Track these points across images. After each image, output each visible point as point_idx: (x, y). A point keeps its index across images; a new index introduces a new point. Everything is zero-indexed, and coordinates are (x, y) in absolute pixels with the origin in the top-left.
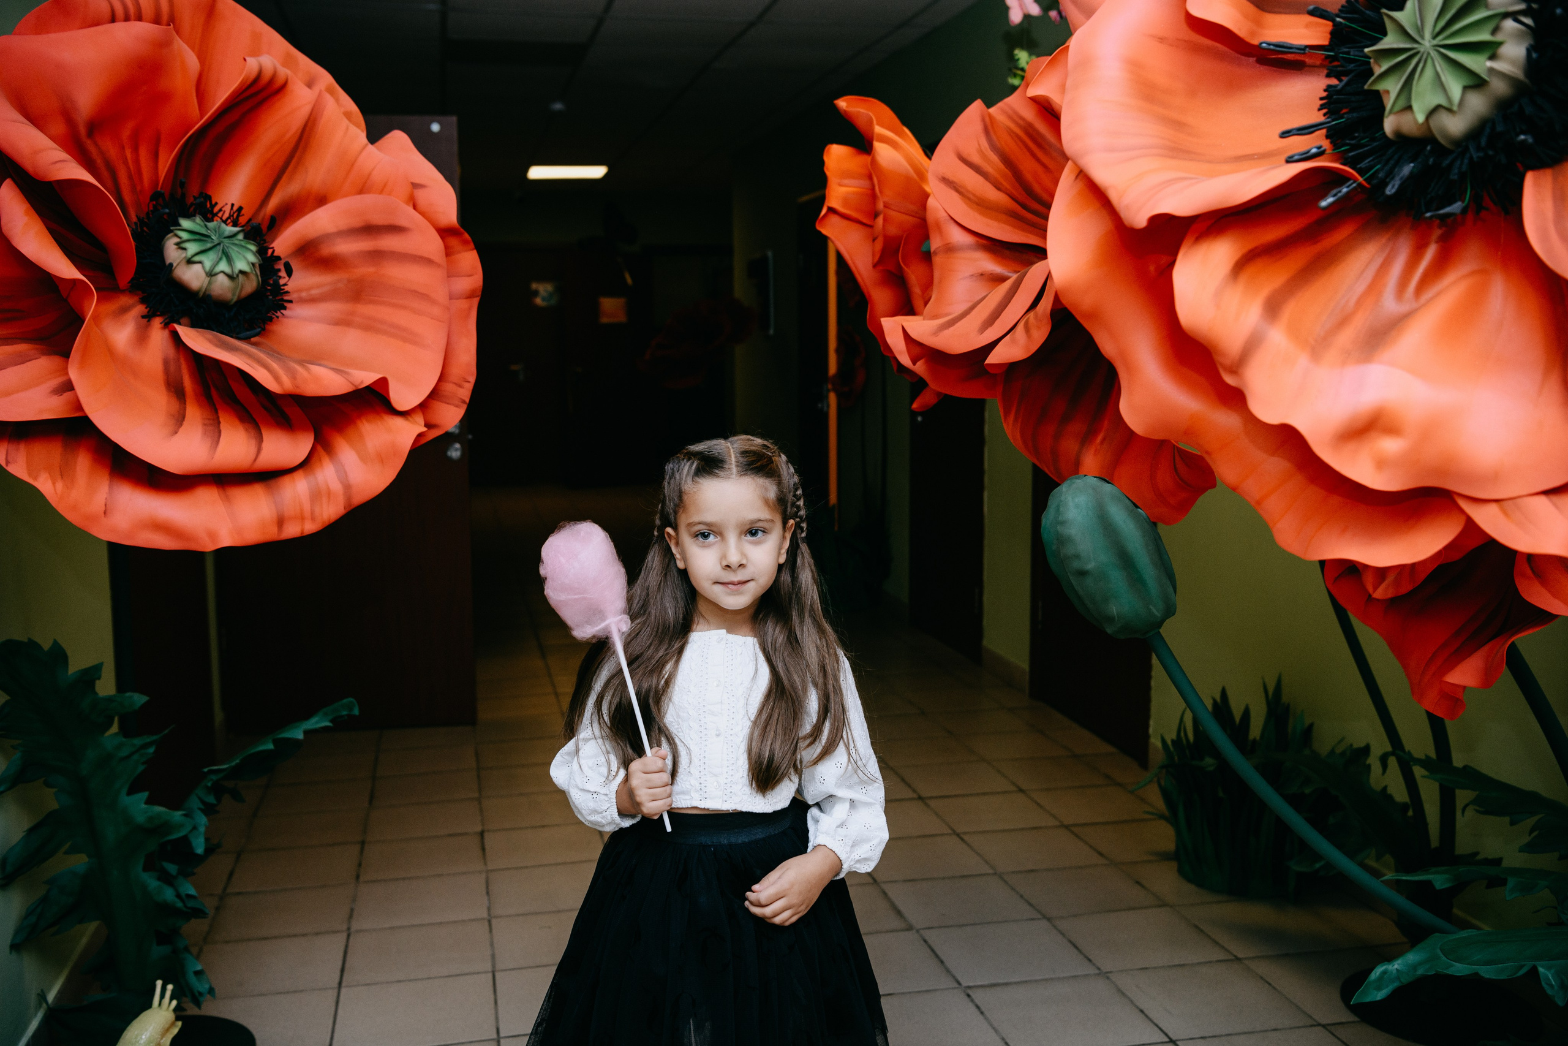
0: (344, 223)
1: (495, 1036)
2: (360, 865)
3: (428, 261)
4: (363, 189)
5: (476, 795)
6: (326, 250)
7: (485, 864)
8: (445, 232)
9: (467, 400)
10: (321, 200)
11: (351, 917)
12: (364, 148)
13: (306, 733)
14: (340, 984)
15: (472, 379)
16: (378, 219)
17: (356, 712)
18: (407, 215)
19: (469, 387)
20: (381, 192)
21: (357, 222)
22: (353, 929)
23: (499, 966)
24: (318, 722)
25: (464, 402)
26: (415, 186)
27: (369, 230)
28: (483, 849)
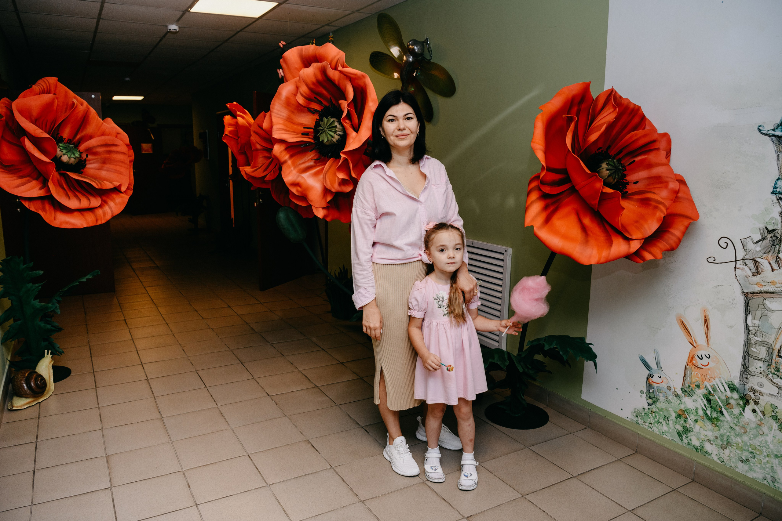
0: (99, 143)
1: (141, 363)
2: (87, 330)
3: (124, 153)
4: (103, 134)
5: (121, 310)
6: (95, 150)
7: (128, 327)
8: (127, 145)
9: (133, 189)
10: (91, 137)
11: (89, 342)
12: (103, 123)
13: (86, 279)
14: (91, 356)
15: (133, 183)
16: (109, 142)
17: (99, 273)
18: (118, 142)
19: (133, 185)
20: (108, 135)
21: (103, 143)
22: (91, 345)
23: (138, 349)
24: (88, 277)
25: (132, 189)
26: (118, 133)
27: (107, 145)
28: (126, 324)
